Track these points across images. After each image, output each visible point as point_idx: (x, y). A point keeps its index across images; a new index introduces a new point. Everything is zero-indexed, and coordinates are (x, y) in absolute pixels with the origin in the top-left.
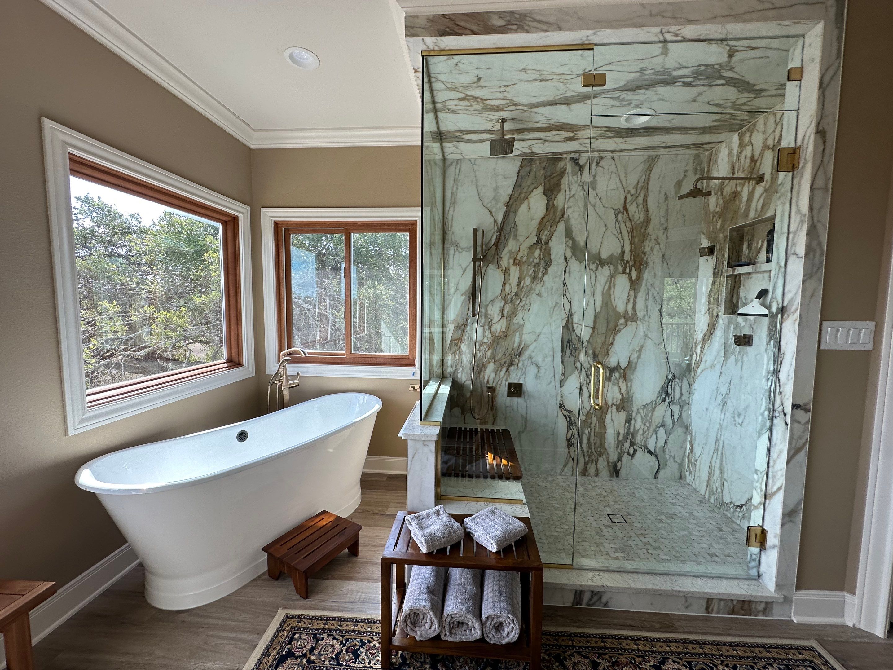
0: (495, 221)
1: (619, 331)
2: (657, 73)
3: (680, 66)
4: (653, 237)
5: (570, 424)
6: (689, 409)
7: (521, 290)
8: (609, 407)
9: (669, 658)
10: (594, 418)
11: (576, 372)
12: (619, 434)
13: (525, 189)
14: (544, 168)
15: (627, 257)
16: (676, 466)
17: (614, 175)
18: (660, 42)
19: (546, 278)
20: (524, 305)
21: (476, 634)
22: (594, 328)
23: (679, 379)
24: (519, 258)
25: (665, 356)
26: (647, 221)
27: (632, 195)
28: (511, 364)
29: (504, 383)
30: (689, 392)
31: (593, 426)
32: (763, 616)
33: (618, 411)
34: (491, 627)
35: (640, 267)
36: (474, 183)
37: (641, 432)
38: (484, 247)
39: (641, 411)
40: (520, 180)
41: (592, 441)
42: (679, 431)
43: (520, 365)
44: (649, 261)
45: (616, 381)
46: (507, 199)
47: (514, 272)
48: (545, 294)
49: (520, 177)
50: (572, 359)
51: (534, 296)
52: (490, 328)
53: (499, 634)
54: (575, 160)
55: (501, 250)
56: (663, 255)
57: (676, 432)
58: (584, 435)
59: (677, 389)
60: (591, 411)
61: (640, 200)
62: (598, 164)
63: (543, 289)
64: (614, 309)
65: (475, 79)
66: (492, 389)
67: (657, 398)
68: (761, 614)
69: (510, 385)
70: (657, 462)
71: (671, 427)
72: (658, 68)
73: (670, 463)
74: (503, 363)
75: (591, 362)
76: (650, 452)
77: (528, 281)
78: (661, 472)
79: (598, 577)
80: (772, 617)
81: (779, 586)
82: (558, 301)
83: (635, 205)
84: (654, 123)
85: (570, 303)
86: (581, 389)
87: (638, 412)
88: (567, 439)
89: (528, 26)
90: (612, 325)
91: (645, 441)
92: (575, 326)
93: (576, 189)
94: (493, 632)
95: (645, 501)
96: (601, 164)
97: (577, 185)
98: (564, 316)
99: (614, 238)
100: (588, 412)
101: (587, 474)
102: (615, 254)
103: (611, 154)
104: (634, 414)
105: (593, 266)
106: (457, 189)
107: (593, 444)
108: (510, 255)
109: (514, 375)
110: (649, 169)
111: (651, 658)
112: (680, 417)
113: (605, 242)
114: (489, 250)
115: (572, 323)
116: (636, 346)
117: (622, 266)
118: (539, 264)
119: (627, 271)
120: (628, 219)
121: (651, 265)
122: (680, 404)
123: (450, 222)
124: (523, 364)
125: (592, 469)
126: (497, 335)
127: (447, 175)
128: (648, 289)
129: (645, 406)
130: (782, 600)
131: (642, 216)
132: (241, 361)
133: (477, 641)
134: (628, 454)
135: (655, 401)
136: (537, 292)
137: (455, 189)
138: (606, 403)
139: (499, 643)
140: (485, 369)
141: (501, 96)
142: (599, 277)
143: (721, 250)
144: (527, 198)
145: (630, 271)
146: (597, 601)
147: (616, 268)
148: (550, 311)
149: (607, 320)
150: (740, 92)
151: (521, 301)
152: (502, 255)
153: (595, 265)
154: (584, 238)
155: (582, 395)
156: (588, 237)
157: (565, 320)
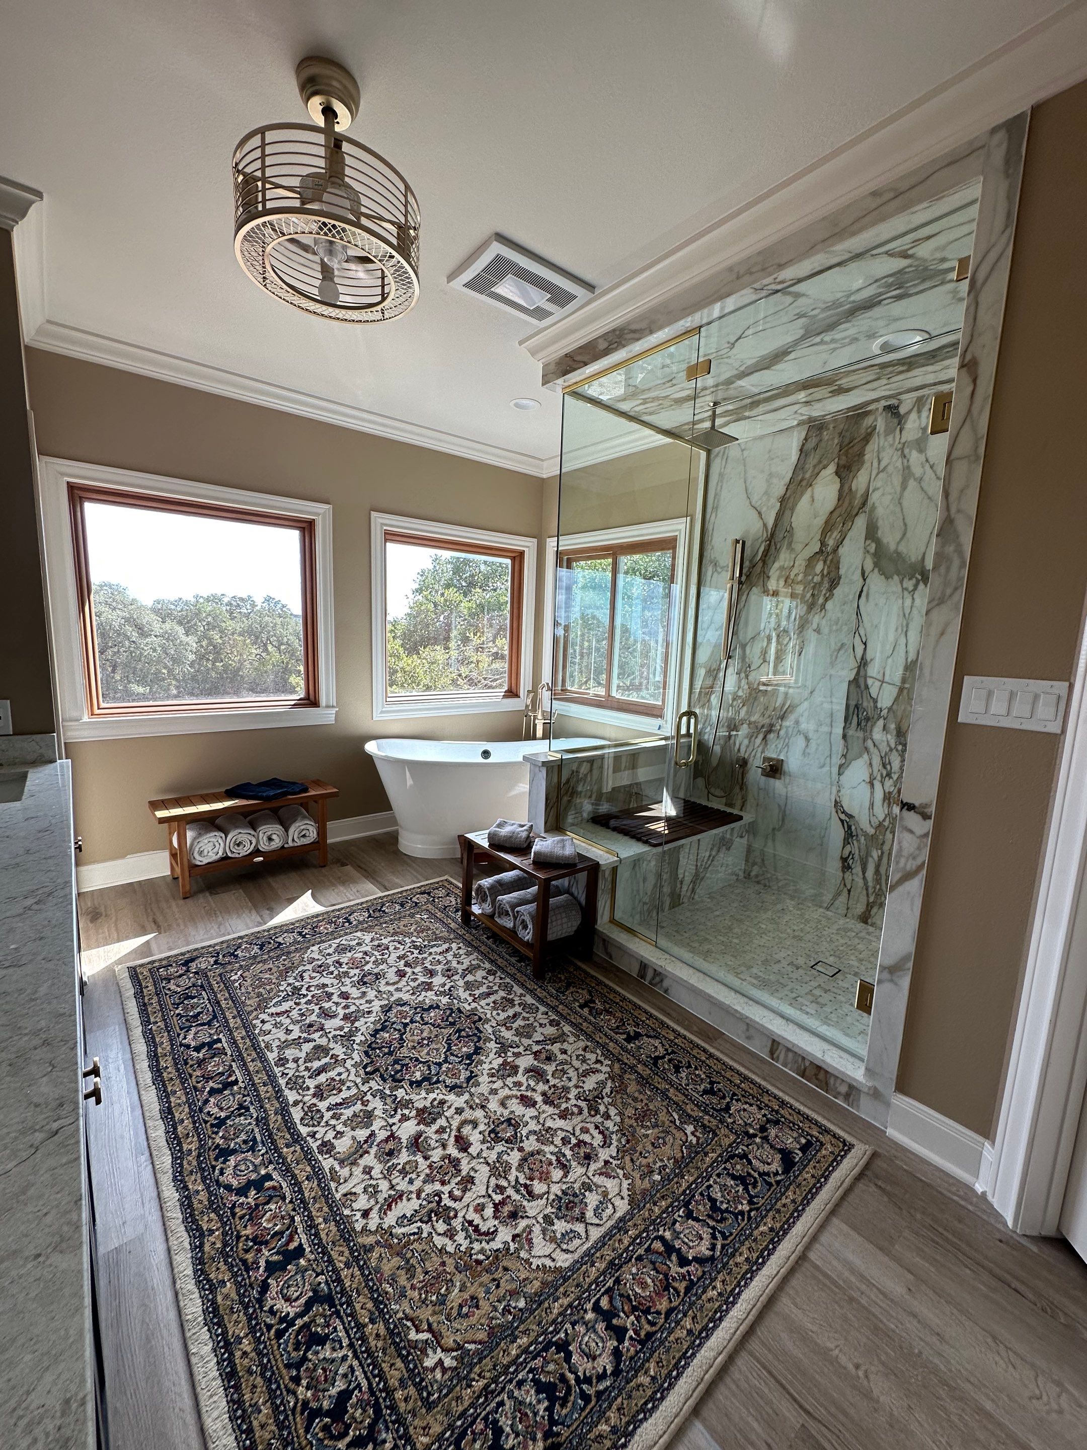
0: (765, 525)
5: (849, 835)
7: (792, 622)
10: (889, 835)
11: (866, 756)
13: (810, 471)
14: (841, 434)
19: (829, 605)
20: (796, 646)
21: (511, 925)
22: (902, 688)
24: (792, 576)
28: (770, 731)
29: (758, 755)
31: (886, 848)
32: (845, 1102)
36: (742, 476)
38: (747, 563)
40: (802, 459)
41: (883, 871)
43: (782, 733)
46: (783, 490)
47: (785, 598)
48: (826, 630)
49: (802, 455)
50: (861, 734)
51: (810, 632)
52: (747, 676)
54: (891, 410)
55: (769, 566)
58: (870, 859)
60: (886, 824)
63: (824, 622)
66: (743, 762)
68: (841, 1098)
69: (766, 760)
74: (760, 727)
75: (893, 744)
80: (857, 1110)
81: (869, 1071)
82: (845, 641)
85: (865, 644)
86: (872, 784)
88: (841, 858)
92: (870, 682)
93: (889, 456)
97: (892, 450)
98: (853, 664)
100: (880, 824)
101: (868, 923)
105: (909, 584)
107: (884, 877)
108: (781, 572)
109: (773, 747)
111: (645, 1029)
114: (753, 566)
115: (865, 677)
118: (820, 584)
124: (787, 732)
126: (755, 685)
127: (711, 472)
130: (870, 1092)
132: (518, 693)
133: (510, 930)
136: (815, 626)
137: (719, 488)
139: (522, 938)
140: (737, 732)
142: (918, 599)
144: (811, 485)
148: (831, 656)
151: (792, 638)
152: (771, 573)
153: (914, 581)
154: (898, 536)
155: (872, 793)
156: (904, 534)
157: (855, 671)
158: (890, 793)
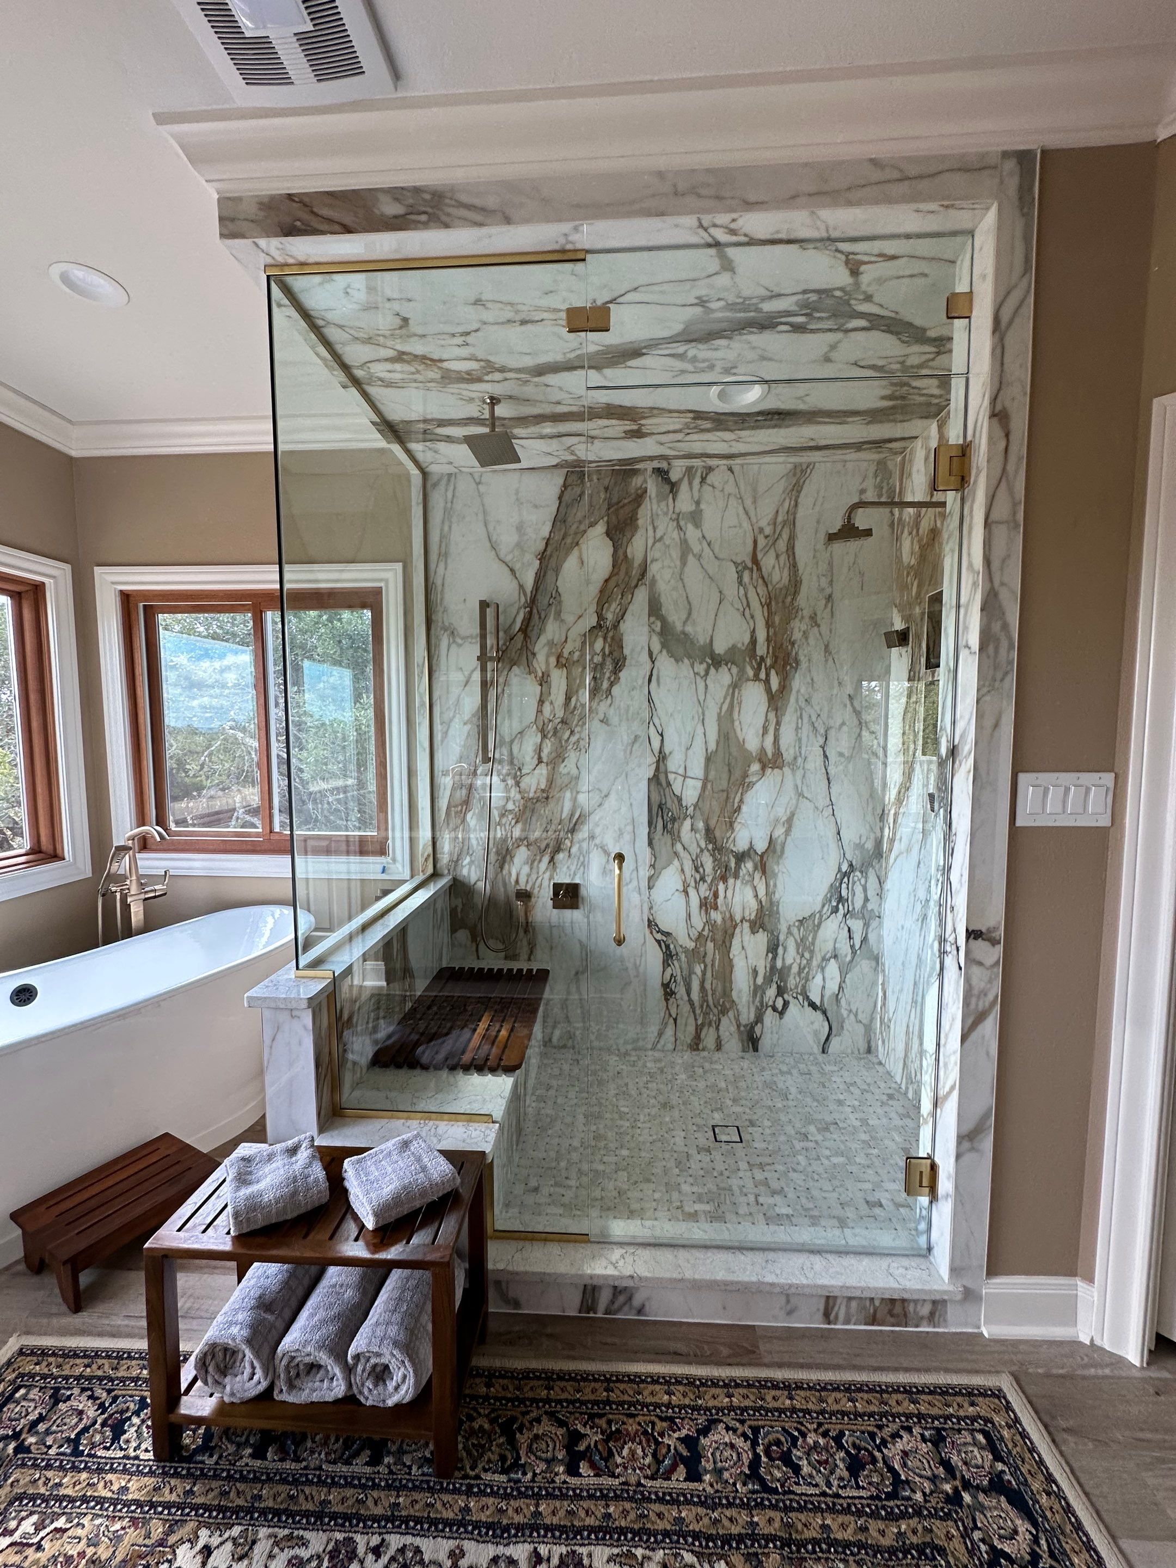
0: (521, 587)
1: (751, 785)
2: (731, 307)
3: (769, 294)
4: (806, 613)
5: (669, 956)
6: (880, 925)
7: (572, 712)
8: (736, 925)
9: (721, 1421)
10: (710, 945)
11: (676, 862)
12: (755, 972)
13: (574, 527)
14: (606, 489)
15: (761, 650)
16: (860, 1029)
17: (733, 502)
18: (709, 246)
19: (616, 690)
20: (578, 741)
21: (338, 1389)
22: (705, 781)
23: (862, 872)
24: (566, 654)
25: (834, 831)
26: (795, 584)
27: (766, 537)
28: (558, 849)
29: (545, 883)
30: (880, 895)
31: (708, 960)
32: (929, 1326)
33: (753, 931)
34: (366, 1374)
35: (784, 667)
36: (481, 517)
37: (795, 969)
38: (501, 634)
39: (795, 931)
40: (562, 510)
41: (708, 986)
42: (865, 965)
43: (574, 850)
44: (802, 658)
45: (747, 878)
46: (541, 546)
47: (559, 681)
48: (615, 720)
49: (563, 504)
50: (668, 838)
51: (596, 723)
52: (518, 784)
53: (381, 1388)
54: (661, 474)
55: (534, 639)
56: (827, 646)
57: (857, 969)
58: (694, 977)
59: (858, 889)
60: (705, 933)
61: (782, 545)
62: (703, 480)
63: (612, 711)
64: (741, 745)
65: (398, 321)
66: (524, 896)
67: (823, 906)
68: (925, 1322)
69: (557, 887)
70: (826, 1023)
71: (849, 958)
72: (731, 298)
73: (849, 1024)
74: (543, 846)
75: (703, 844)
76: (813, 1005)
77: (585, 696)
78: (834, 1042)
79: (629, 1259)
80: (946, 1327)
81: (955, 1271)
82: (639, 733)
83: (772, 554)
84: (772, 404)
85: (662, 735)
86: (686, 892)
87: (789, 933)
88: (663, 984)
89: (449, 215)
90: (737, 774)
91: (804, 987)
92: (671, 777)
93: (665, 526)
94: (369, 1384)
95: (790, 1097)
96: (709, 480)
97: (667, 519)
98: (651, 760)
99: (738, 616)
100: (700, 935)
101: (701, 1047)
102: (739, 645)
103: (724, 462)
104: (782, 938)
105: (701, 668)
106: (450, 527)
107: (710, 992)
108: (551, 648)
109: (565, 869)
110: (796, 489)
111: (686, 1421)
112: (865, 940)
113: (721, 623)
114: (512, 639)
115: (666, 773)
116: (781, 812)
117: (752, 667)
118: (602, 665)
119: (763, 675)
120: (760, 581)
121: (804, 665)
122: (863, 917)
123: (439, 589)
124: (580, 849)
125: (709, 1038)
126: (531, 795)
127: (430, 505)
128: (801, 709)
129: (801, 922)
130: (959, 1297)
131: (786, 573)
132: (59, 852)
133: (337, 1402)
134: (774, 1009)
135: (820, 912)
136: (601, 716)
137: (446, 528)
138: (732, 918)
139: (381, 1405)
140: (512, 858)
141: (465, 352)
142: (711, 686)
143: (918, 637)
144: (577, 544)
145: (768, 675)
146: (625, 1304)
147: (742, 671)
148: (625, 751)
149: (729, 765)
150: (903, 342)
151: (572, 732)
152: (536, 649)
153: (705, 665)
154: (684, 616)
155: (688, 903)
156: (690, 614)
157: (654, 766)
158: (706, 898)
